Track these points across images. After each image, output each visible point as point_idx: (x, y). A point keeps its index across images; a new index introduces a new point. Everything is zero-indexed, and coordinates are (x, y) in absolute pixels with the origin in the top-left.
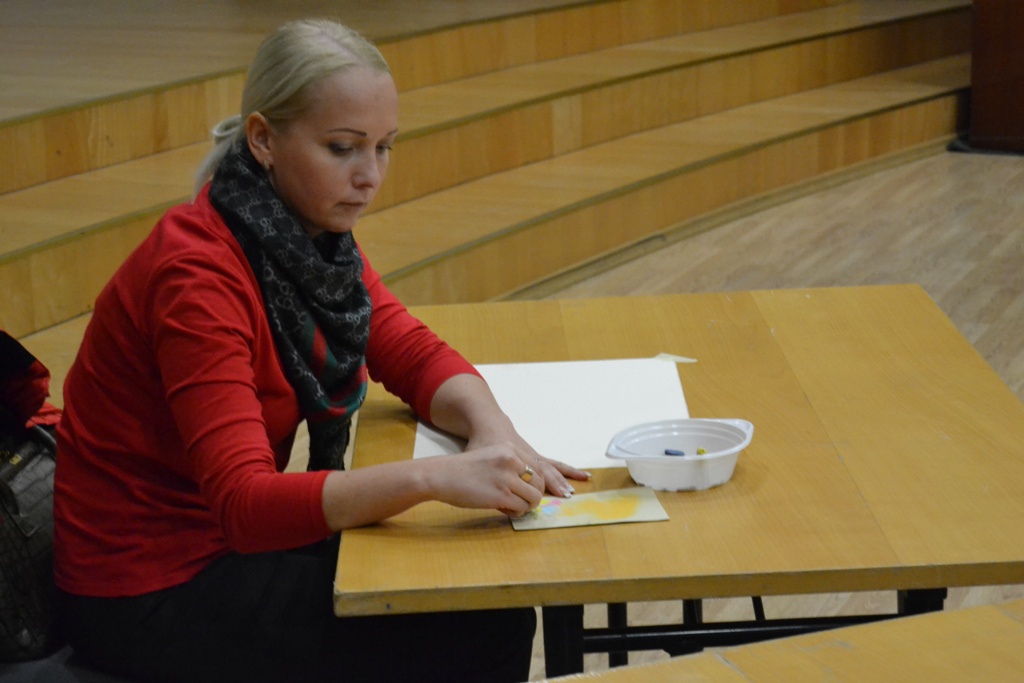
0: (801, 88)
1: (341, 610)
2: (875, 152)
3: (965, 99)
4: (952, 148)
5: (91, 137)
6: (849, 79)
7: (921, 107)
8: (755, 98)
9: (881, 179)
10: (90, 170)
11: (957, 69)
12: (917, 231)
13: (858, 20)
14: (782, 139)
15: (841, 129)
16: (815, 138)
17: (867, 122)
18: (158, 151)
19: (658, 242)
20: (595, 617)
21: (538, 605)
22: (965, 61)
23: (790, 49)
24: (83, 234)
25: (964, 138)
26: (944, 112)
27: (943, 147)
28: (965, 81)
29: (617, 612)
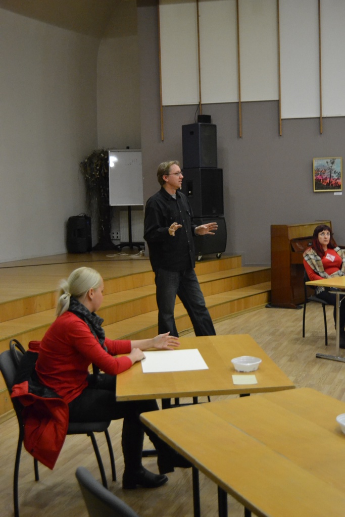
0: (225, 291)
1: (118, 400)
2: (245, 308)
3: (270, 293)
4: (267, 307)
5: (35, 305)
6: (238, 288)
7: (258, 295)
8: (213, 294)
9: (247, 315)
10: (35, 313)
11: (268, 286)
12: (257, 328)
13: (240, 273)
14: (220, 304)
15: (236, 301)
16: (229, 304)
17: (243, 300)
18: (52, 308)
19: (187, 332)
20: (173, 402)
21: (159, 398)
22: (269, 283)
23: (222, 280)
24: (35, 329)
25: (270, 304)
26: (264, 297)
27: (264, 306)
28: (270, 289)
29: (177, 400)
